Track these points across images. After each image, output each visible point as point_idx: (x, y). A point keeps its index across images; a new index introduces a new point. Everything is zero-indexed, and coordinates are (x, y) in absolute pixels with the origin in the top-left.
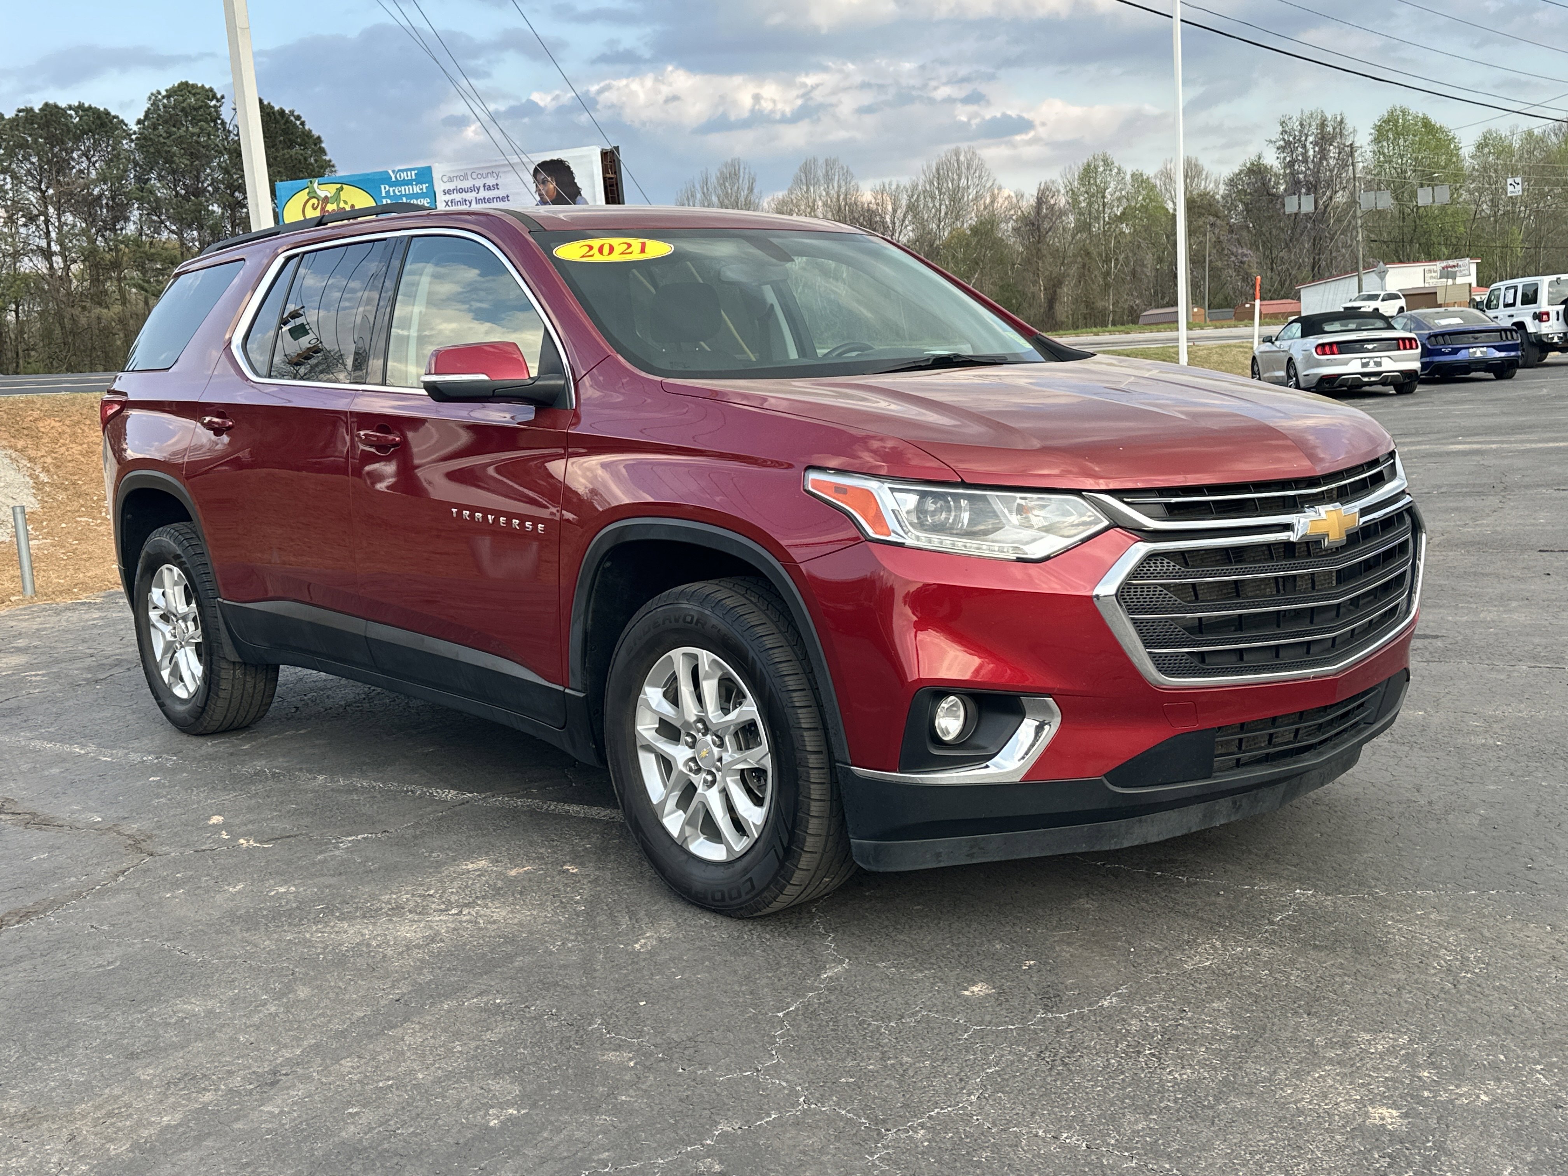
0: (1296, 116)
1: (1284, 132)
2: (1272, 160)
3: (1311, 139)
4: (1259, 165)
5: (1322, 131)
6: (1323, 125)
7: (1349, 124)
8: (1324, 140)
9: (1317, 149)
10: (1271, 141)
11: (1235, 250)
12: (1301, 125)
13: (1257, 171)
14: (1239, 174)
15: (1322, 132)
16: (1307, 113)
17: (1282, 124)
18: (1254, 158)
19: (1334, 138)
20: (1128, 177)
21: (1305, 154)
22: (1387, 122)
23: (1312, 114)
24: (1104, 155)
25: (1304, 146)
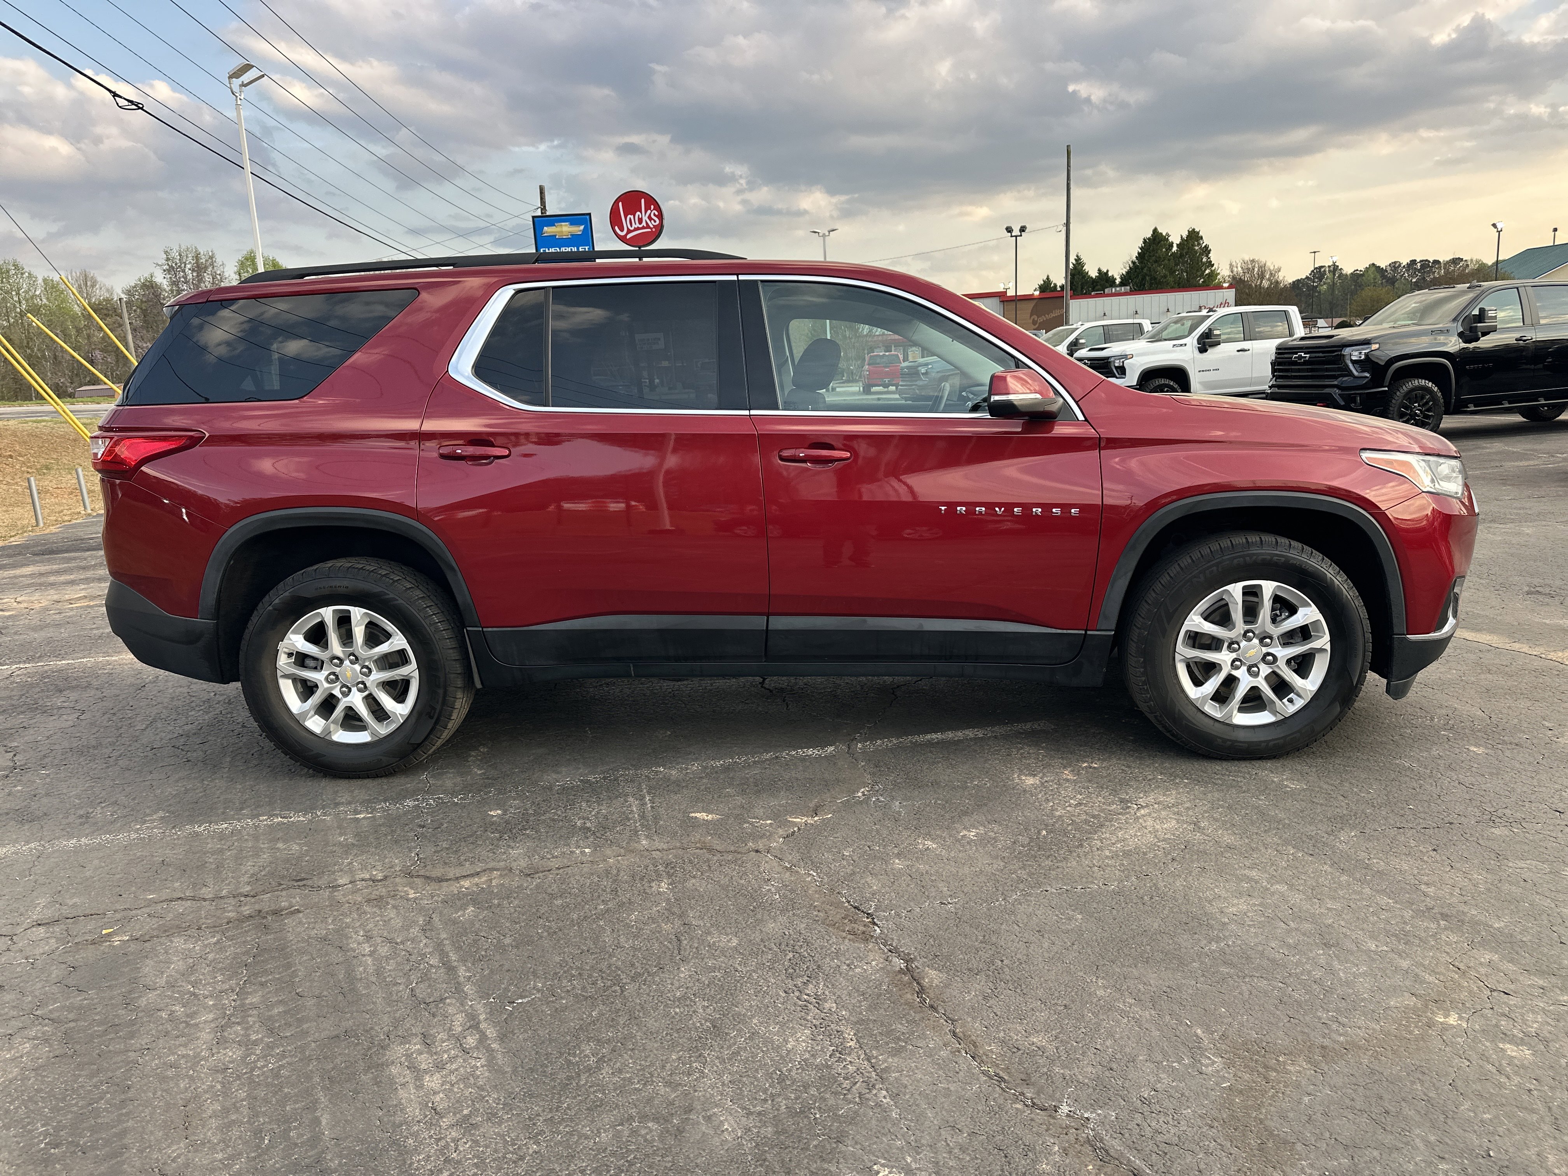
0: (176, 248)
1: (168, 259)
2: (161, 279)
3: (189, 266)
4: (151, 282)
5: (197, 260)
6: (197, 257)
7: (219, 260)
8: (199, 269)
9: (195, 274)
10: (158, 265)
11: (140, 344)
12: (180, 255)
13: (150, 286)
14: (134, 287)
15: (197, 263)
16: (183, 247)
17: (166, 252)
18: (147, 275)
19: (206, 268)
20: (40, 281)
21: (185, 277)
22: (247, 259)
23: (188, 249)
24: (15, 261)
25: (184, 271)
